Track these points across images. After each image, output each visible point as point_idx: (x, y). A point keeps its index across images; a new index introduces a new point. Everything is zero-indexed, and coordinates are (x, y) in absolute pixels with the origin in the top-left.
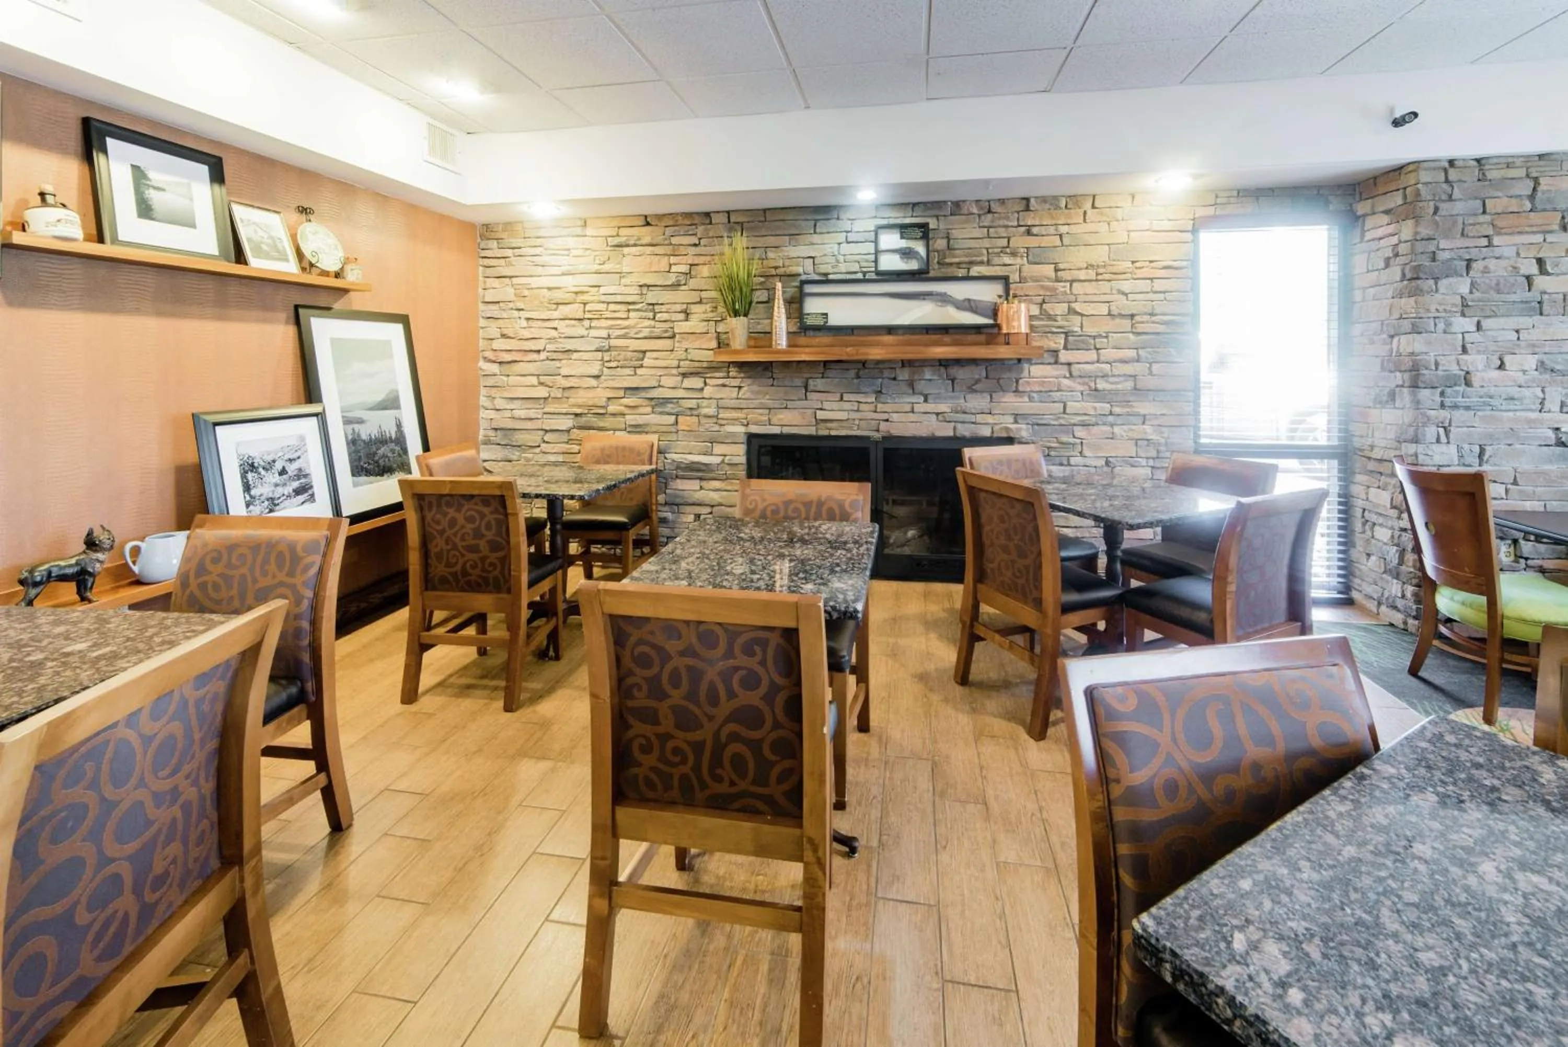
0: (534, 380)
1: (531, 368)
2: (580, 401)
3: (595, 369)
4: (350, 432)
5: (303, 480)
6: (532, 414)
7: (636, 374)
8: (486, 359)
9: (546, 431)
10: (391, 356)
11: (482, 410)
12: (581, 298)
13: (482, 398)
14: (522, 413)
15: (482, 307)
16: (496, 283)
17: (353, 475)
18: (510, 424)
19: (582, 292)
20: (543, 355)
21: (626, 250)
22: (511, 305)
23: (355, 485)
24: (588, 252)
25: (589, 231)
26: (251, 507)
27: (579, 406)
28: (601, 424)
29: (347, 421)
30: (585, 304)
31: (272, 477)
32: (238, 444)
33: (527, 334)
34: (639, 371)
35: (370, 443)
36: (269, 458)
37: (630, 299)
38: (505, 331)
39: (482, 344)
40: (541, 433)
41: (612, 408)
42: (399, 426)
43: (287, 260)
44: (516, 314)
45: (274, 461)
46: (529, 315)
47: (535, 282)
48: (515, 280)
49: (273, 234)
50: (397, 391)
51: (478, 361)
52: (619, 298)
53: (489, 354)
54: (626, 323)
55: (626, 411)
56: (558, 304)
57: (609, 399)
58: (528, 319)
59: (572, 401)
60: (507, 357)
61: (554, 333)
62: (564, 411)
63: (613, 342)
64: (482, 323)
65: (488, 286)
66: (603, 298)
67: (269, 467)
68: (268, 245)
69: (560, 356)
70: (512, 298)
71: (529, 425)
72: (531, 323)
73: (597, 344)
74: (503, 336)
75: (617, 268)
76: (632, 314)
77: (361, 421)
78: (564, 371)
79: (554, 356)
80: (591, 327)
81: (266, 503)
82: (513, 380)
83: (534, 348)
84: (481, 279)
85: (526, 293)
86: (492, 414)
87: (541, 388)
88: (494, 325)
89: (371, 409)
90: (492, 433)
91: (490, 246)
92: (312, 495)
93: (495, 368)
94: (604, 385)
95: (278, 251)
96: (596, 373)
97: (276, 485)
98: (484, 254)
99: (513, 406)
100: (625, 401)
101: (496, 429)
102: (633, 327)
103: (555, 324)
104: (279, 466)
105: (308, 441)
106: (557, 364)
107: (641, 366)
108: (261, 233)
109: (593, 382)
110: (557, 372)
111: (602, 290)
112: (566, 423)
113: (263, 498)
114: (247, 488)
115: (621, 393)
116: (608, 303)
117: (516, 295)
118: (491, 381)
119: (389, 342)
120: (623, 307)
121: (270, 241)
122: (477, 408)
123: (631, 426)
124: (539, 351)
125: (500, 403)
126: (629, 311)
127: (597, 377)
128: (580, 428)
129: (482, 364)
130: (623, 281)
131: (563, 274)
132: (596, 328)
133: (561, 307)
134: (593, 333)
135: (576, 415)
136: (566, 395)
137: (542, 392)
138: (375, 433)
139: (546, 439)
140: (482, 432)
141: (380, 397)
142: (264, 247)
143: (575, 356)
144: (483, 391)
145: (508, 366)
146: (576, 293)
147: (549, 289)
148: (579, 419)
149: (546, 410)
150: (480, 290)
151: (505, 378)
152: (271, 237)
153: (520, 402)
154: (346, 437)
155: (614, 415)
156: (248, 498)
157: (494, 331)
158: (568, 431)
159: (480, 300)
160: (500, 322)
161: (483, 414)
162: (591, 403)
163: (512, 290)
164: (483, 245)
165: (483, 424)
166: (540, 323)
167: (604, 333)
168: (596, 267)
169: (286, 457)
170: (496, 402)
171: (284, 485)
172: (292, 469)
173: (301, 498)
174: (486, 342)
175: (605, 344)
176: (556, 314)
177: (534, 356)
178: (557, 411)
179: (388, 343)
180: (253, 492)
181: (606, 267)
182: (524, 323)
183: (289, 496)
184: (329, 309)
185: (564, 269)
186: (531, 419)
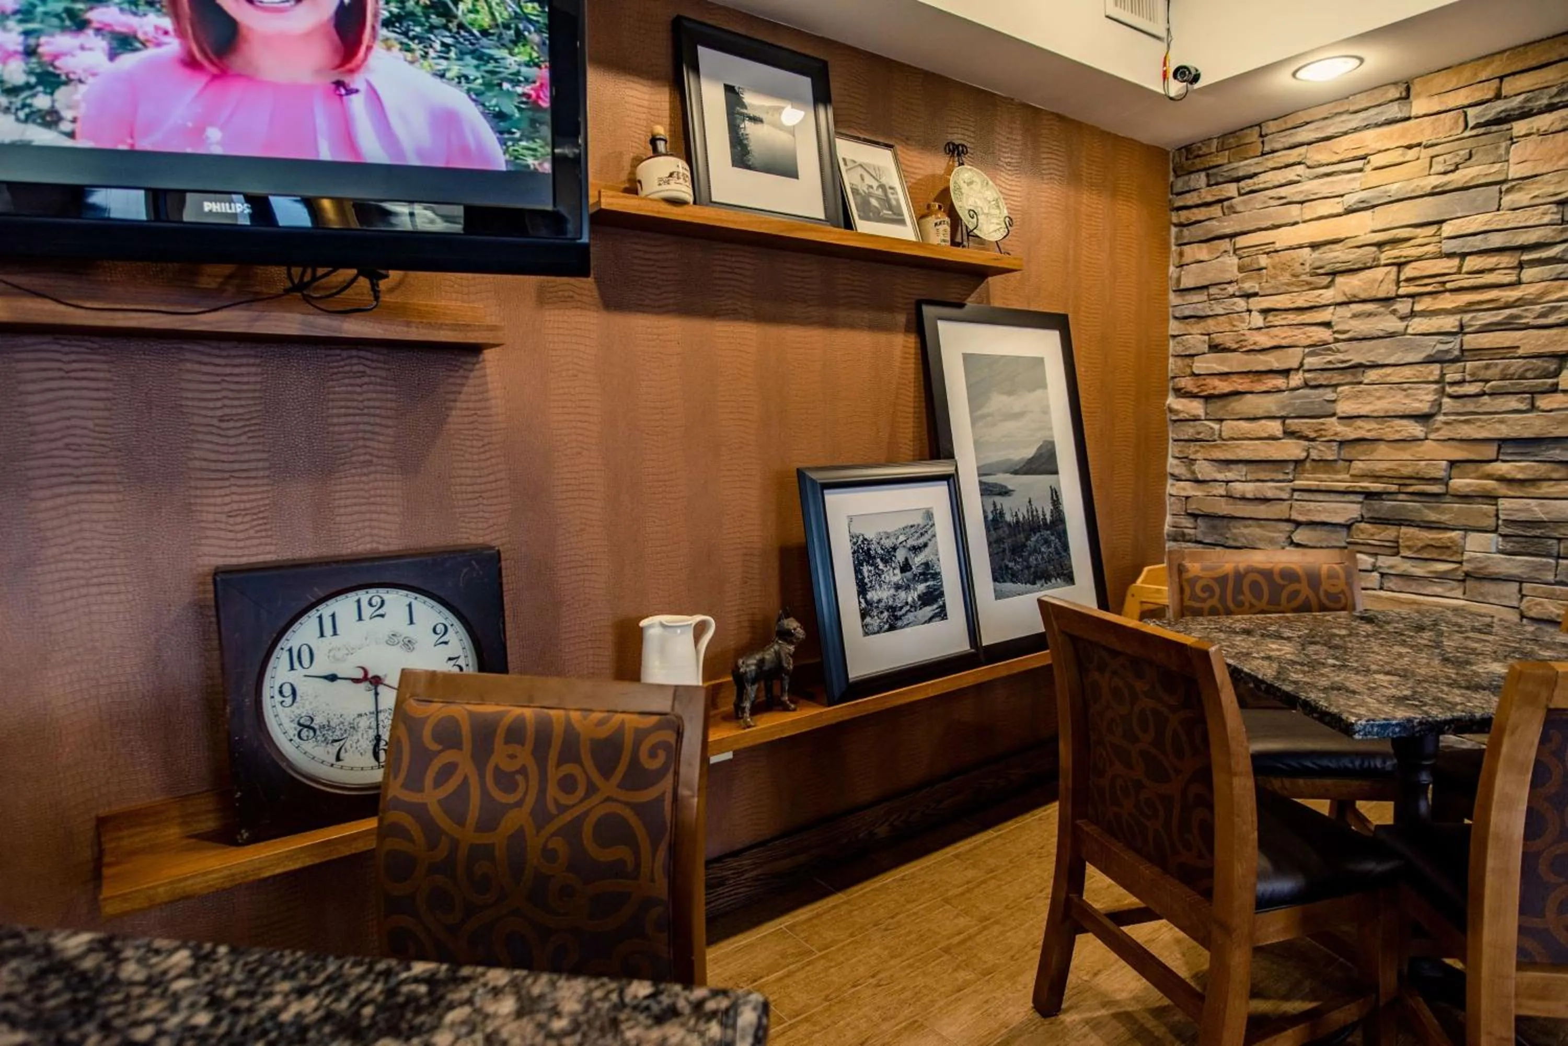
0: (1275, 427)
1: (1269, 404)
2: (1380, 467)
3: (1422, 400)
4: (990, 508)
5: (930, 583)
6: (1269, 490)
7: (1533, 408)
8: (1180, 393)
9: (1298, 524)
10: (1044, 386)
11: (1170, 481)
12: (1389, 254)
13: (1171, 461)
14: (1249, 489)
15: (1173, 299)
16: (1201, 251)
17: (995, 579)
18: (1224, 508)
19: (1395, 242)
20: (1296, 380)
21: (1519, 127)
22: (1231, 289)
23: (999, 595)
24: (1412, 154)
25: (1419, 106)
26: (868, 620)
27: (1376, 478)
28: (1433, 516)
29: (987, 490)
30: (1400, 265)
31: (894, 576)
32: (851, 519)
33: (1264, 340)
34: (1543, 402)
35: (1017, 526)
36: (888, 543)
37: (1532, 237)
38: (1218, 339)
39: (1173, 364)
40: (1288, 527)
41: (1459, 483)
42: (1056, 501)
43: (902, 222)
44: (1241, 304)
45: (895, 549)
46: (1266, 303)
47: (1282, 238)
48: (1241, 241)
49: (884, 180)
50: (1052, 444)
51: (1166, 396)
52: (1496, 241)
53: (1186, 383)
54: (1513, 294)
55: (1502, 489)
56: (1334, 274)
57: (1452, 463)
58: (1265, 312)
59: (1358, 466)
60: (1223, 386)
61: (1324, 334)
62: (1342, 486)
63: (1471, 341)
64: (1174, 327)
65: (1186, 259)
66: (1448, 246)
67: (888, 556)
68: (878, 199)
69: (1336, 378)
70: (1234, 274)
71: (1262, 511)
72: (1271, 318)
73: (1433, 346)
74: (1215, 348)
75: (1493, 171)
76: (1528, 274)
77: (1005, 492)
78: (1344, 408)
79: (1322, 379)
80: (1413, 314)
81: (886, 614)
82: (1229, 428)
83: (1276, 366)
84: (1174, 248)
85: (1263, 261)
86: (1189, 489)
87: (1290, 442)
88: (1196, 329)
89: (1016, 472)
90: (1187, 522)
91: (1193, 185)
92: (943, 607)
93: (1196, 407)
94: (1445, 433)
95: (890, 208)
96: (1425, 408)
97: (898, 587)
98: (1179, 203)
99: (1230, 475)
100: (1502, 468)
101: (1195, 516)
102: (1533, 302)
103: (1325, 315)
104: (900, 555)
105: (937, 519)
106: (1329, 395)
107: (1554, 389)
108: (869, 180)
109: (1417, 430)
110: (1329, 408)
111: (1448, 229)
112: (1350, 510)
113: (882, 605)
114: (862, 589)
115: (1490, 451)
116: (1463, 256)
117: (1241, 269)
118: (1189, 431)
119: (1041, 360)
120: (1506, 260)
121: (880, 192)
122: (1162, 476)
123: (1509, 522)
124: (1286, 373)
125: (1204, 470)
126: (1521, 266)
127: (1424, 418)
128: (1377, 521)
129: (1172, 401)
130: (1507, 200)
131: (1349, 211)
132: (1424, 314)
133: (1339, 280)
134: (1419, 325)
135: (1369, 495)
136: (1345, 454)
137: (1293, 450)
138: (1023, 513)
139: (1296, 538)
140: (1169, 519)
141: (1029, 452)
142: (874, 202)
143: (1372, 375)
144: (1172, 449)
145: (1220, 403)
146: (1380, 245)
147: (1314, 246)
148: (1376, 504)
149: (1298, 483)
150: (1172, 269)
151: (1216, 426)
152: (882, 186)
153: (1243, 469)
154: (986, 517)
155: (1465, 498)
156: (863, 605)
157: (1196, 339)
158: (1348, 527)
159: (1172, 285)
160: (1211, 324)
161: (1172, 488)
162: (1405, 471)
163: (1235, 260)
164: (1179, 185)
165: (1171, 506)
166: (1293, 318)
167: (1450, 323)
168: (1435, 181)
169: (911, 543)
170: (1196, 467)
171: (907, 588)
172: (918, 560)
173: (928, 611)
174: (1180, 362)
175: (1454, 345)
176: (1328, 295)
177: (1280, 382)
178: (1323, 485)
179: (1039, 362)
180: (869, 596)
181: (1459, 177)
182: (1257, 320)
183: (914, 607)
184: (961, 305)
185: (1351, 200)
186: (1266, 500)
